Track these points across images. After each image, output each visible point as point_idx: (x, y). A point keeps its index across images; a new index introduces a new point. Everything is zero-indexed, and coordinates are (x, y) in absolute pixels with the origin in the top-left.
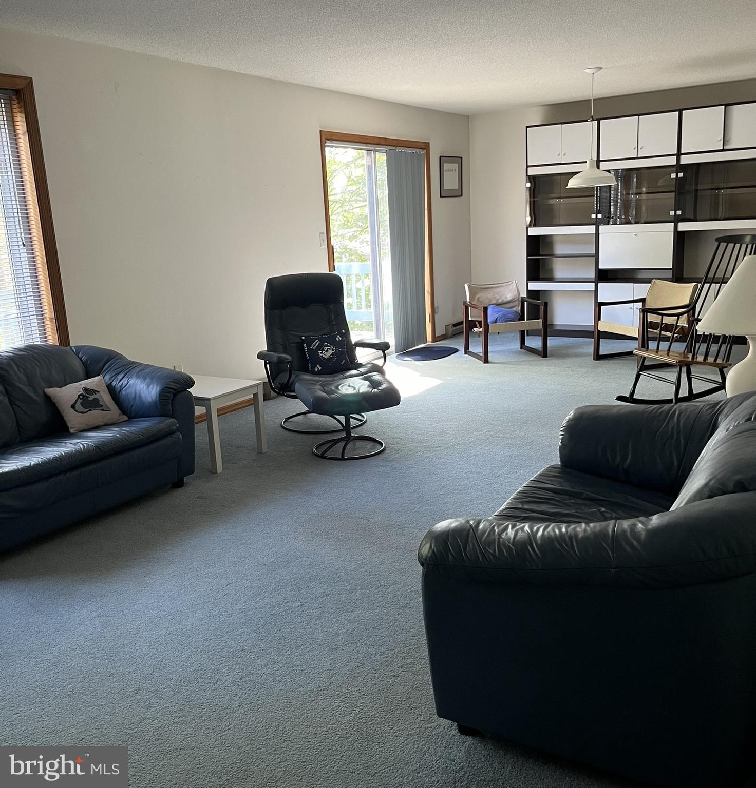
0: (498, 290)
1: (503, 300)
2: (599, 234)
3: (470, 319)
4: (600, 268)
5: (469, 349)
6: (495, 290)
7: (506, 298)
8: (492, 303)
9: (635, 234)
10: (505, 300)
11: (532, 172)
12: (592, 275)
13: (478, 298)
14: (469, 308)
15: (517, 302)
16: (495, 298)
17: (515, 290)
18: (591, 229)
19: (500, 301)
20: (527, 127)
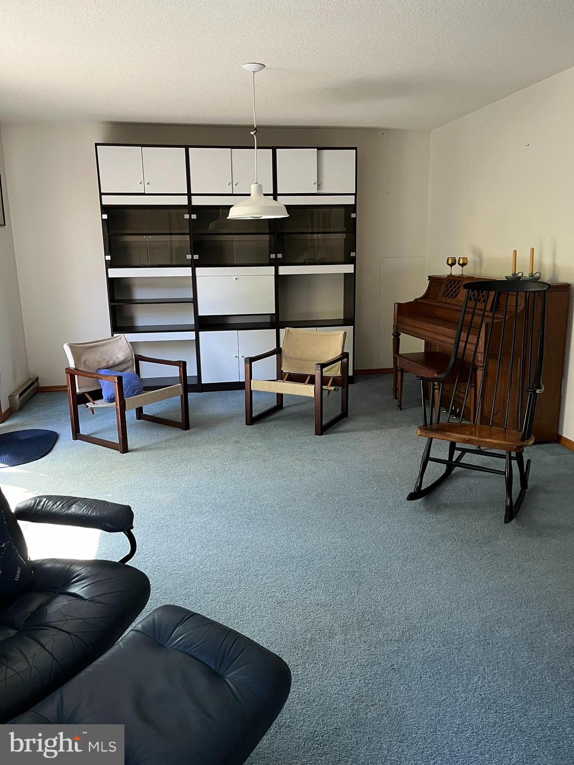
0: (106, 348)
1: (114, 362)
2: (196, 277)
3: (78, 391)
4: (200, 314)
5: (79, 432)
6: (102, 349)
7: (117, 358)
8: (101, 367)
9: (236, 277)
10: (117, 361)
11: (108, 201)
12: (191, 321)
13: (85, 362)
14: (76, 376)
15: (131, 363)
16: (104, 359)
17: (126, 347)
18: (187, 272)
19: (111, 362)
20: (96, 145)
